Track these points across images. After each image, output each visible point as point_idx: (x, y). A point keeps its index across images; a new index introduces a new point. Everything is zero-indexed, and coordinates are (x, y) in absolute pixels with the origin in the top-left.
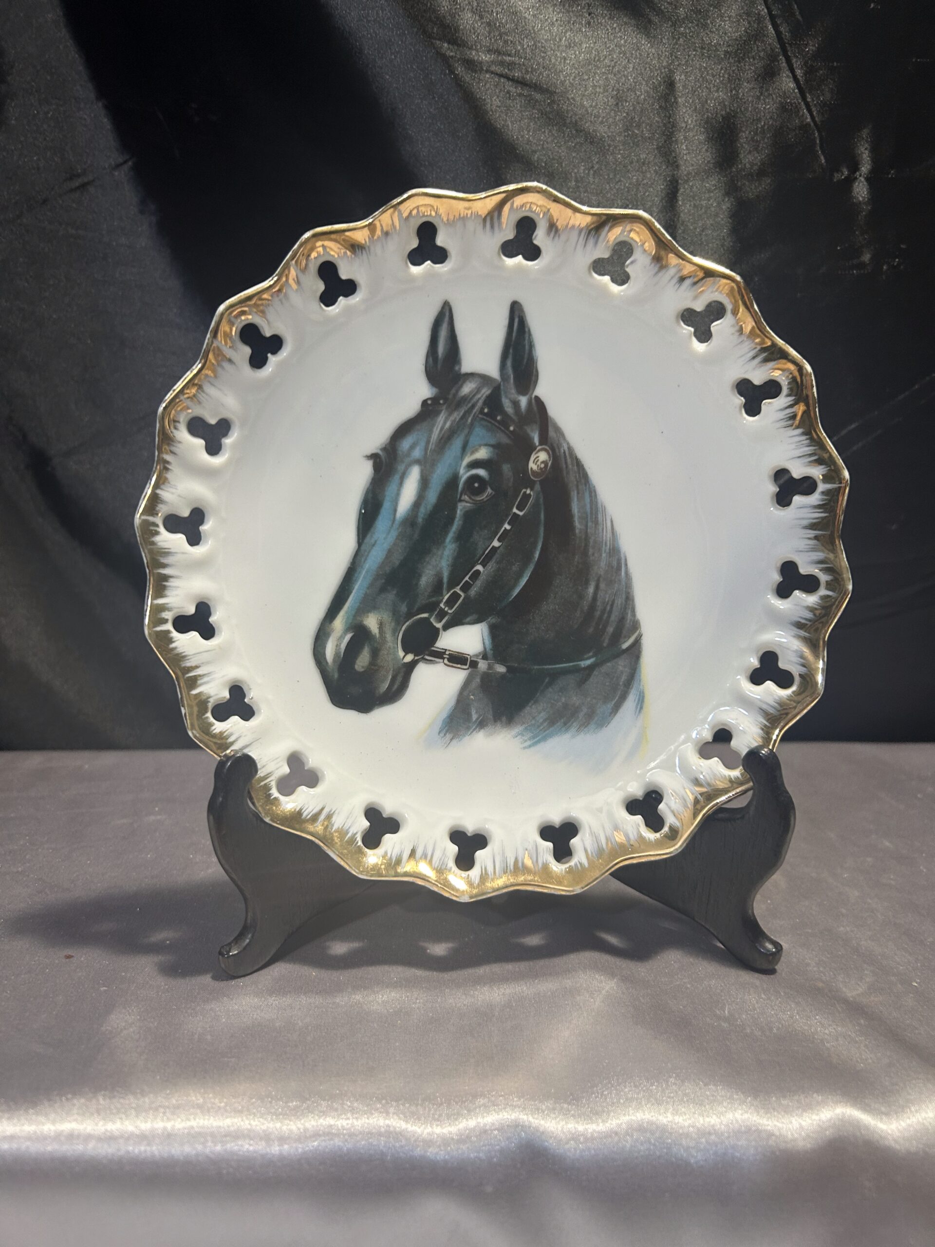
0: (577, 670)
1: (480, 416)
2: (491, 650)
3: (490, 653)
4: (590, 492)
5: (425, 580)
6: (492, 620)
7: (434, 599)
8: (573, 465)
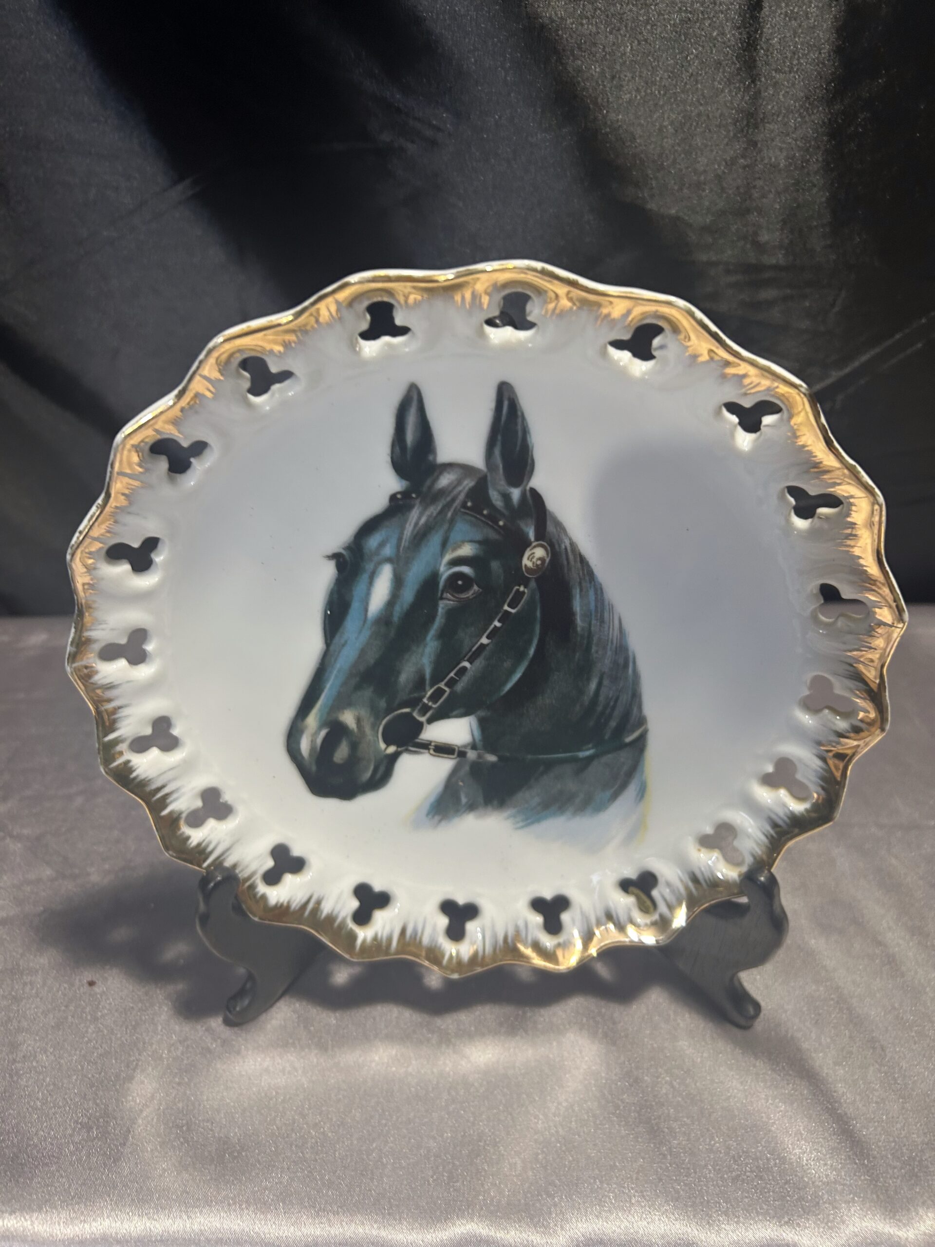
0: (576, 760)
1: (462, 510)
2: (480, 741)
3: (479, 744)
4: (596, 590)
5: (406, 676)
6: (481, 713)
7: (416, 695)
8: (575, 561)
